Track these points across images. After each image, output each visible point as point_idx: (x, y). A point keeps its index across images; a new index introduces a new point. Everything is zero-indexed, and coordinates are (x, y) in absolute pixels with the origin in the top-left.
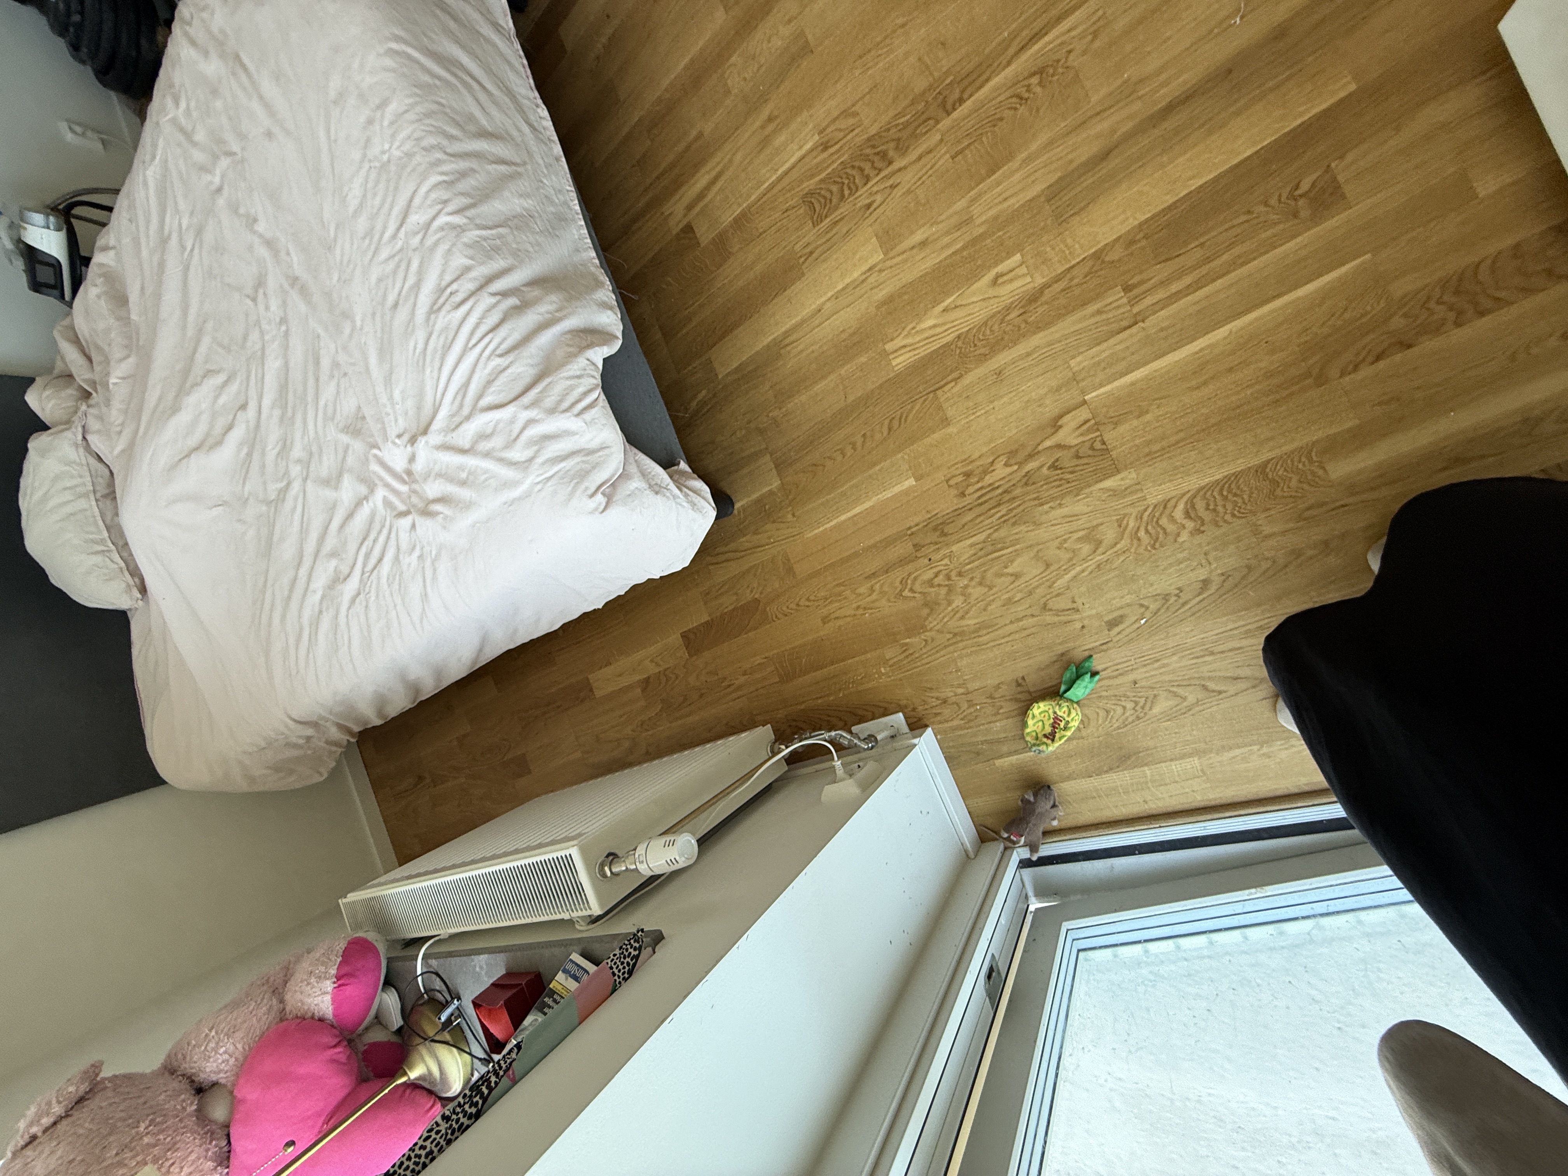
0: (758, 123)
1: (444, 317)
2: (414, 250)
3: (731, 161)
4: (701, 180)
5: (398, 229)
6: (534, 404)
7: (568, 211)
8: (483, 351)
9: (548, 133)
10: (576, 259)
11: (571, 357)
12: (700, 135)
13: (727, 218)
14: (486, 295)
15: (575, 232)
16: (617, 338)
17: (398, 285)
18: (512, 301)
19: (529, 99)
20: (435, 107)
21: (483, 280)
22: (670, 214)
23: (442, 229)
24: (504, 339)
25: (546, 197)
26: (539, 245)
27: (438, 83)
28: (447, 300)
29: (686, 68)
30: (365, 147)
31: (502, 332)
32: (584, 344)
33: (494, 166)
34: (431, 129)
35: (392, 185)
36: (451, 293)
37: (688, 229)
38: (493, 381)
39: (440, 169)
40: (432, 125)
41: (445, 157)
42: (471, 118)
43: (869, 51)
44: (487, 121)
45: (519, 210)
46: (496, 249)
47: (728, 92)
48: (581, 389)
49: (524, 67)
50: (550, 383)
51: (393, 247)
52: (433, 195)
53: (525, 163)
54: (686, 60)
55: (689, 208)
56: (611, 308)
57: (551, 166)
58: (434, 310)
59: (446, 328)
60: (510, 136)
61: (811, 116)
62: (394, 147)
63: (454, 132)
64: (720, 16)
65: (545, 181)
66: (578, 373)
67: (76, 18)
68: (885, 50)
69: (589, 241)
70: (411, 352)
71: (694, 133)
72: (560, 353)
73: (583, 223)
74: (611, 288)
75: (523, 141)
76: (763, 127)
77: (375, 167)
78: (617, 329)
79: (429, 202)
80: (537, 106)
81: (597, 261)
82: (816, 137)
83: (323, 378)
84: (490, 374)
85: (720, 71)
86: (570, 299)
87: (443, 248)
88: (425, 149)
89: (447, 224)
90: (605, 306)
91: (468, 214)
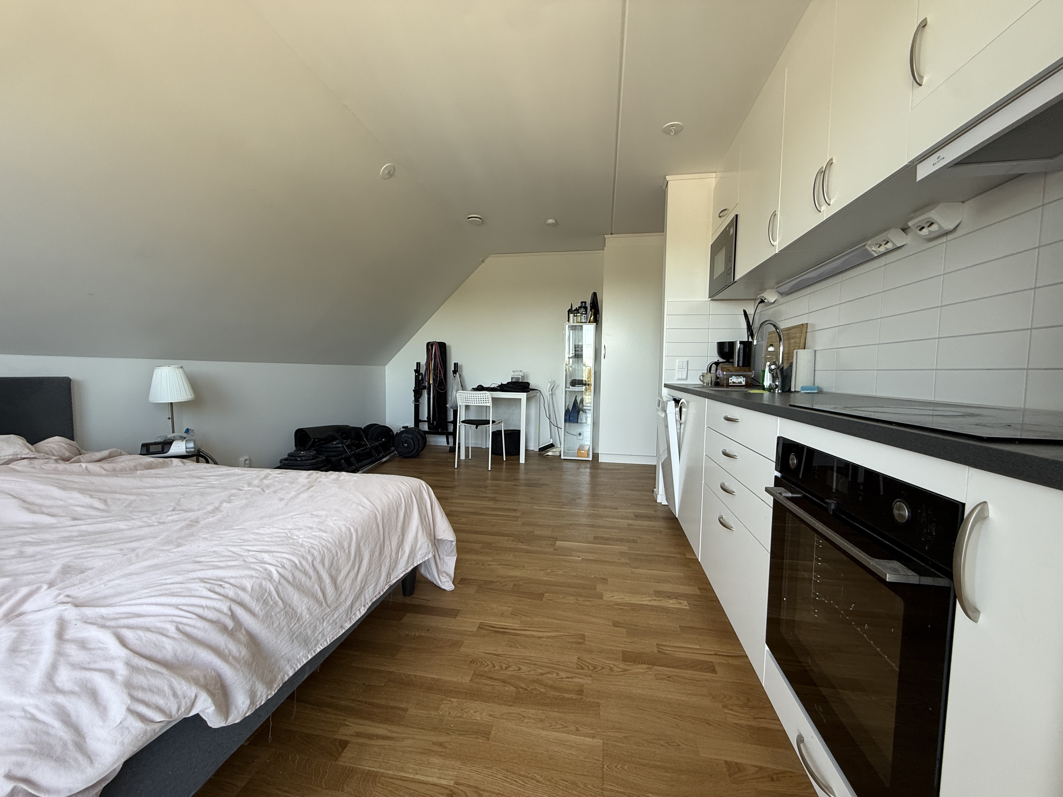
0: (434, 739)
1: (199, 586)
2: (245, 561)
3: (404, 738)
4: (381, 730)
5: (254, 551)
6: (134, 668)
7: (313, 644)
8: (178, 616)
9: (353, 617)
10: (282, 662)
11: (196, 681)
12: (406, 710)
13: (367, 765)
14: (229, 603)
15: (301, 654)
16: (226, 719)
17: (214, 560)
18: (230, 624)
19: (365, 600)
20: (334, 552)
21: (239, 600)
22: (347, 725)
23: (266, 570)
24: (195, 627)
25: (316, 627)
26: (281, 630)
27: (347, 551)
28: (215, 584)
29: (433, 679)
30: (296, 529)
31: (201, 624)
32: (212, 688)
33: (319, 590)
34: (322, 552)
35: (281, 543)
36: (221, 585)
37: (344, 744)
38: (151, 631)
39: (301, 560)
40: (324, 552)
41: (310, 561)
42: (339, 571)
43: (514, 773)
44: (341, 580)
45: (299, 611)
46: (265, 603)
47: (437, 709)
48: (161, 702)
49: (379, 593)
50: (162, 674)
51: (241, 552)
52: (285, 561)
53: (329, 607)
54: (436, 677)
55: (358, 735)
56: (252, 703)
57: (336, 624)
58: (202, 580)
59: (190, 590)
60: (340, 595)
61: (460, 769)
62: (303, 539)
63: (326, 564)
64: (467, 680)
65: (325, 624)
66: (179, 692)
68: (521, 782)
69: (299, 667)
70: (159, 579)
71: (404, 705)
72: (195, 673)
73: (310, 657)
74: (269, 697)
75: (341, 603)
76: (434, 743)
77: (287, 535)
78: (235, 718)
79: (279, 560)
80: (364, 606)
81: (287, 678)
82: (452, 783)
83: (118, 546)
84: (156, 627)
85: (443, 697)
86: (248, 665)
87: (253, 573)
88: (309, 551)
89: (270, 571)
90: (252, 696)
91: (282, 581)
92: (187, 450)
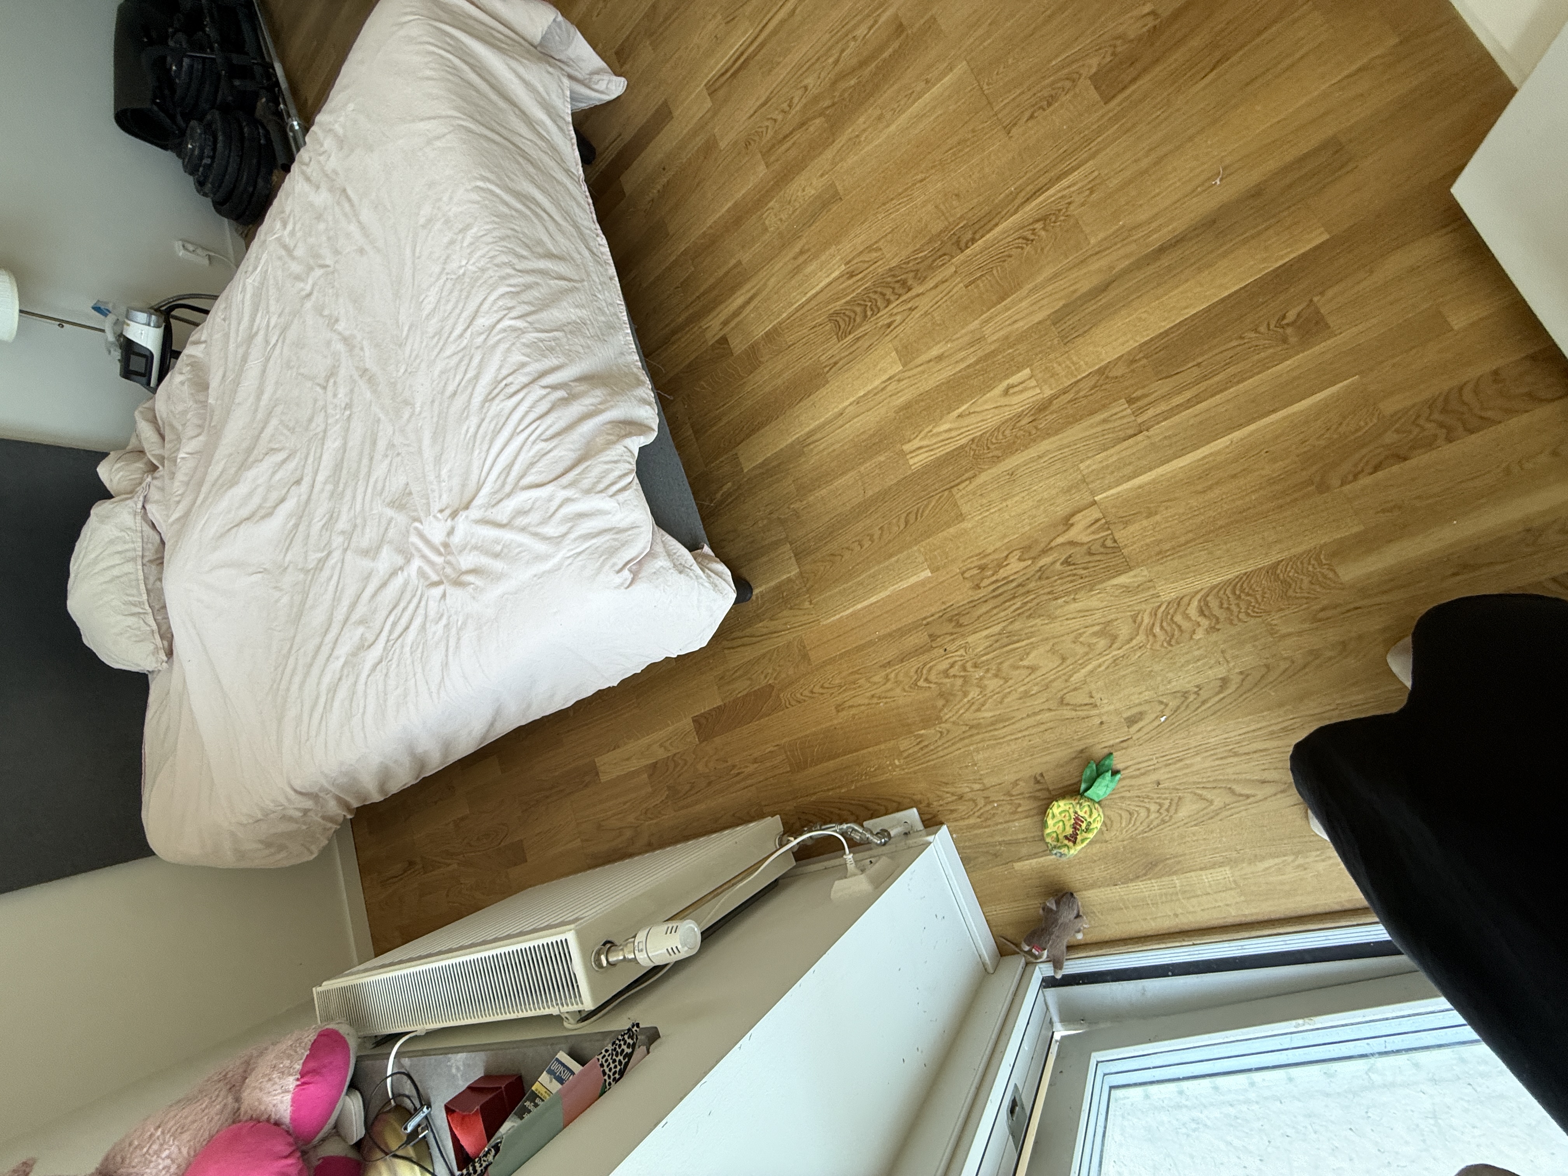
0: (791, 255)
1: (498, 405)
2: (478, 348)
3: (765, 284)
4: (738, 300)
5: (465, 330)
6: (572, 484)
7: (616, 321)
8: (530, 436)
9: (605, 257)
10: (621, 361)
11: (610, 444)
12: (739, 263)
13: (759, 332)
14: (537, 387)
15: (621, 338)
16: (653, 430)
17: (458, 378)
18: (561, 394)
19: (590, 229)
20: (510, 232)
21: (536, 375)
22: (707, 328)
23: (505, 330)
24: (551, 426)
25: (599, 308)
26: (589, 347)
27: (514, 213)
28: (502, 390)
29: (728, 211)
30: (445, 263)
31: (549, 420)
32: (623, 433)
33: (556, 281)
34: (505, 249)
35: (464, 294)
36: (506, 385)
37: (724, 340)
38: (536, 462)
39: (508, 282)
40: (507, 247)
41: (513, 272)
42: (540, 242)
43: (892, 199)
44: (554, 246)
45: (574, 318)
46: (551, 349)
47: (766, 230)
48: (617, 473)
49: (589, 204)
50: (589, 466)
51: (459, 345)
52: (500, 303)
53: (583, 280)
54: (729, 204)
55: (725, 323)
56: (650, 404)
57: (605, 283)
58: (489, 399)
59: (498, 415)
60: (572, 258)
61: (839, 250)
62: (471, 262)
63: (525, 253)
64: (762, 170)
65: (599, 296)
66: (615, 458)
67: (207, 161)
68: (905, 199)
69: (634, 346)
70: (463, 436)
71: (733, 262)
72: (600, 440)
73: (629, 331)
74: (650, 387)
75: (582, 263)
76: (795, 258)
77: (451, 279)
78: (654, 423)
79: (495, 308)
80: (597, 235)
81: (639, 364)
82: (843, 267)
83: (378, 457)
84: (534, 457)
85: (759, 213)
86: (613, 394)
87: (503, 347)
88: (497, 265)
89: (509, 327)
90: (645, 402)
91: (529, 319)
92: (152, 324)
